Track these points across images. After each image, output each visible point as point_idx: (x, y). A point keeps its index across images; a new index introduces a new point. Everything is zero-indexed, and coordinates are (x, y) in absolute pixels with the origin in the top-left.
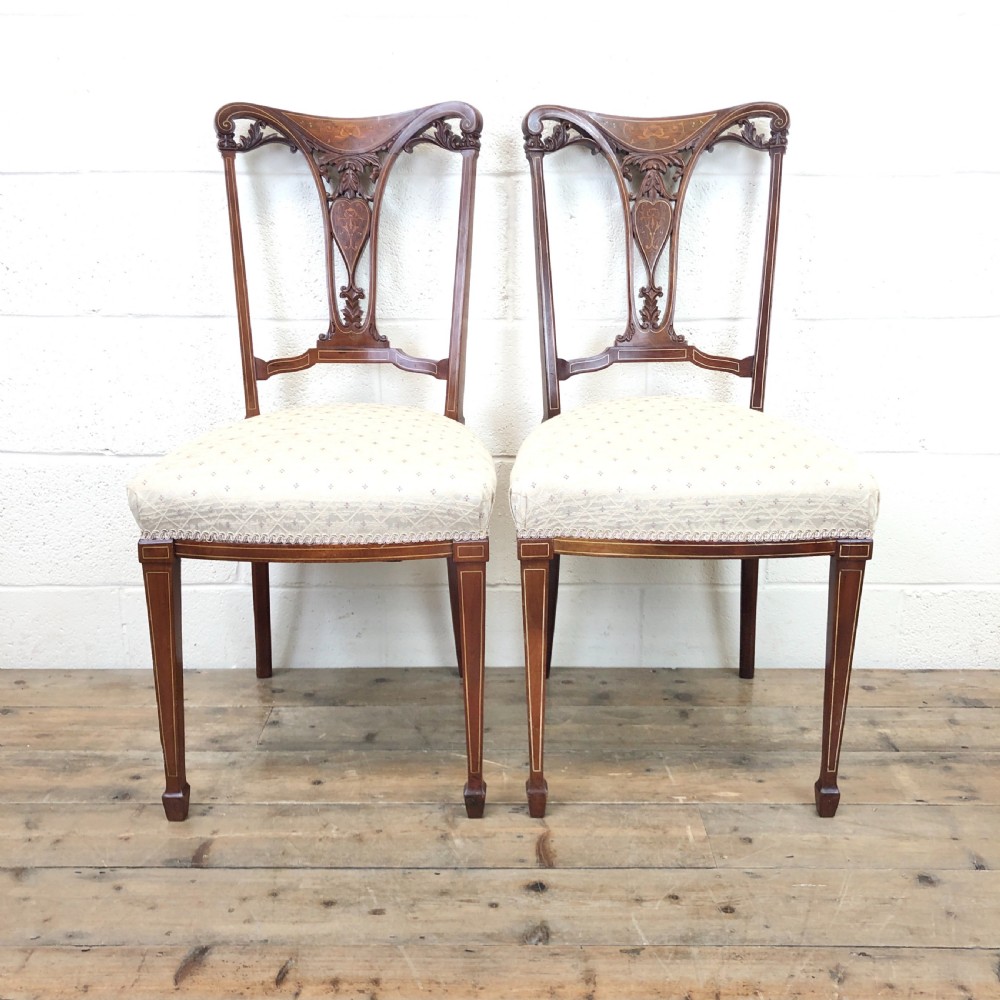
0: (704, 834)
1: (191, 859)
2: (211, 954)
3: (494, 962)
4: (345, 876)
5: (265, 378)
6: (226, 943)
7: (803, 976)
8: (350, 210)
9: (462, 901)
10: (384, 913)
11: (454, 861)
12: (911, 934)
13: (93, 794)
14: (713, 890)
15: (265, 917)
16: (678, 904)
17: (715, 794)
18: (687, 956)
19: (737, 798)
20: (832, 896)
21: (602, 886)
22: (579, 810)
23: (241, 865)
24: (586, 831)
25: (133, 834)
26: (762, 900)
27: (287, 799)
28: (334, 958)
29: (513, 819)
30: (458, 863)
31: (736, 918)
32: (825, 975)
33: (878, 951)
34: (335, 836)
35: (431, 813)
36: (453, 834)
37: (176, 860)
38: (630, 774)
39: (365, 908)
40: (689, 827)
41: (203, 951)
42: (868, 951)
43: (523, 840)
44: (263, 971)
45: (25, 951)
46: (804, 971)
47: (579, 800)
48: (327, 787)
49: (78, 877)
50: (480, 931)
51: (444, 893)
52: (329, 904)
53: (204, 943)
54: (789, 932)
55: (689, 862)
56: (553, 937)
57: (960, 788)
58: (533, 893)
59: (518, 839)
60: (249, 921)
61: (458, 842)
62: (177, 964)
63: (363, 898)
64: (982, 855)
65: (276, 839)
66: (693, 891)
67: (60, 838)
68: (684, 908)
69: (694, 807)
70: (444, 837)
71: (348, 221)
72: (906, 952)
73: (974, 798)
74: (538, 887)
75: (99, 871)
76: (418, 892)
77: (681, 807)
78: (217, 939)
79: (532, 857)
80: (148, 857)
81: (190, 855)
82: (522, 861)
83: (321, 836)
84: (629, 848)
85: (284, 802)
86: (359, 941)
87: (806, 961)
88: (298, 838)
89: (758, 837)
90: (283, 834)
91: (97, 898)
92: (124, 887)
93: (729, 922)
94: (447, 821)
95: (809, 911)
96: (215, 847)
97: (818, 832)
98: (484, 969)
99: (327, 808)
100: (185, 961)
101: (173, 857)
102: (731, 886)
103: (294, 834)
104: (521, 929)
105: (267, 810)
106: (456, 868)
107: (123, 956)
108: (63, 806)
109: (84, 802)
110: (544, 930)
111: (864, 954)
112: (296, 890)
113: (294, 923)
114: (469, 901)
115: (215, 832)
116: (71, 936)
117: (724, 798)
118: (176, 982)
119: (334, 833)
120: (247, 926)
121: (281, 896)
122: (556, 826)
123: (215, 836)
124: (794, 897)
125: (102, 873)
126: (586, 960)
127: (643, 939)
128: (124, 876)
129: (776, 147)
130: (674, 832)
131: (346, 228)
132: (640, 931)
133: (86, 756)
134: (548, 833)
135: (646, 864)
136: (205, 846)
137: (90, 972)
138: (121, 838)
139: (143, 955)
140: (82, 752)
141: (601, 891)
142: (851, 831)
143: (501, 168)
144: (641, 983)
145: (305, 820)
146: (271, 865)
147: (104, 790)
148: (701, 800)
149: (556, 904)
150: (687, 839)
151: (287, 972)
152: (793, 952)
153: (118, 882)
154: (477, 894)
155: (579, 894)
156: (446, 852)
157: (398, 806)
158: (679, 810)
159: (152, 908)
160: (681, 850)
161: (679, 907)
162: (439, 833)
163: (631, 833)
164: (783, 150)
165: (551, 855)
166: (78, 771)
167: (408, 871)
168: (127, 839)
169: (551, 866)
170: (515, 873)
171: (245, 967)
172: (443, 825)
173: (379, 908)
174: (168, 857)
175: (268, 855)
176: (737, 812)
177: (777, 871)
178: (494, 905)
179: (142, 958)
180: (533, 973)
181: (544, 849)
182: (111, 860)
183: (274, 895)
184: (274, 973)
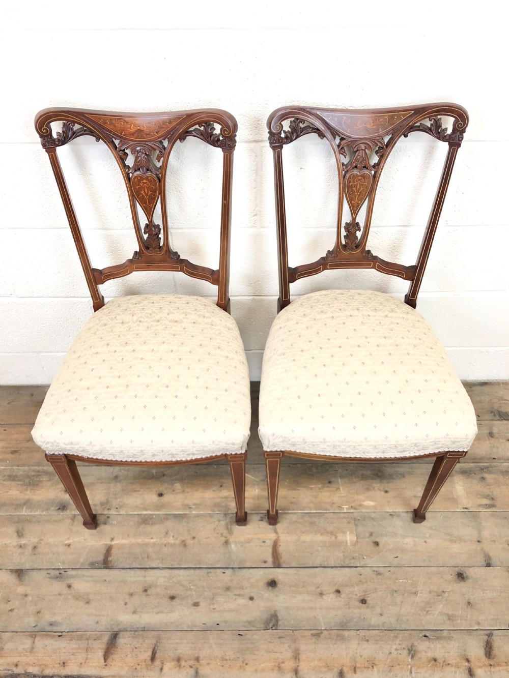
0: (355, 539)
1: (102, 562)
2: (119, 638)
3: (252, 643)
4: (179, 576)
5: (102, 283)
6: (125, 630)
7: (396, 653)
8: (145, 181)
9: (236, 595)
10: (199, 605)
11: (232, 563)
12: (449, 619)
13: (47, 505)
14: (357, 585)
15: (143, 609)
16: (340, 597)
17: (362, 503)
18: (342, 639)
19: (374, 507)
20: (414, 590)
21: (304, 582)
22: (294, 518)
23: (128, 567)
24: (297, 537)
25: (71, 541)
26: (380, 593)
27: (146, 510)
28: (177, 641)
29: (260, 526)
30: (234, 563)
31: (367, 608)
32: (405, 652)
33: (432, 633)
34: (172, 542)
35: (219, 521)
36: (231, 540)
37: (96, 562)
38: (320, 486)
39: (191, 602)
40: (348, 533)
41: (115, 636)
42: (427, 633)
43: (266, 544)
44: (144, 651)
45: (31, 636)
46: (396, 650)
47: (294, 510)
48: (165, 499)
49: (50, 578)
50: (245, 619)
51: (228, 589)
52: (172, 598)
53: (116, 629)
54: (391, 619)
55: (347, 562)
56: (280, 623)
57: (487, 497)
58: (270, 588)
59: (263, 544)
60: (134, 612)
61: (233, 546)
62: (104, 646)
63: (189, 593)
64: (491, 555)
65: (143, 544)
66: (347, 586)
67: (36, 545)
68: (343, 600)
69: (351, 515)
70: (227, 543)
71: (144, 188)
72: (445, 633)
73: (493, 506)
74: (273, 584)
75: (58, 572)
76: (215, 588)
77: (345, 515)
78: (121, 627)
79: (270, 559)
80: (82, 560)
81: (101, 558)
82: (265, 562)
83: (165, 542)
84: (318, 551)
85: (145, 512)
86: (188, 627)
87: (397, 642)
88: (154, 544)
89: (382, 541)
90: (147, 540)
91: (60, 594)
92: (72, 585)
93: (363, 611)
94: (227, 529)
95: (402, 602)
96: (114, 551)
97: (412, 537)
98: (248, 649)
99: (167, 517)
100: (107, 644)
101: (94, 560)
102: (366, 582)
103: (152, 541)
104: (265, 616)
105: (136, 519)
106: (233, 568)
107: (78, 640)
108: (34, 516)
109: (44, 513)
110: (276, 617)
111: (425, 636)
112: (156, 587)
113: (157, 613)
114: (239, 595)
115: (112, 539)
116: (51, 625)
117: (367, 507)
118: (105, 660)
119: (171, 540)
120: (134, 616)
121: (149, 592)
122: (282, 533)
123: (113, 543)
124: (396, 591)
125: (60, 575)
126: (295, 641)
127: (322, 624)
128: (72, 577)
129: (455, 142)
130: (340, 537)
131: (143, 192)
132: (321, 619)
133: (39, 471)
134: (278, 537)
135: (326, 564)
136: (109, 550)
137: (64, 652)
138: (66, 545)
139: (87, 639)
140: (37, 468)
141: (303, 587)
142: (428, 535)
143: (251, 138)
144: (320, 660)
145: (156, 528)
146: (143, 567)
147: (52, 502)
148: (356, 509)
149: (282, 598)
150: (347, 543)
151: (156, 653)
152: (391, 634)
153: (69, 582)
154: (243, 589)
155: (293, 589)
156: (227, 555)
157: (202, 515)
158: (344, 518)
159: (88, 603)
160: (343, 552)
161: (340, 599)
162: (223, 539)
163: (319, 538)
164: (459, 145)
165: (279, 557)
166: (37, 485)
167: (209, 570)
168: (69, 545)
169: (279, 567)
170: (261, 571)
171: (136, 648)
172: (225, 532)
173: (197, 601)
174: (91, 560)
175: (140, 558)
176: (373, 519)
177: (389, 569)
178: (251, 599)
179: (87, 642)
180: (270, 652)
181: (276, 553)
182: (64, 563)
183: (145, 591)
184: (150, 653)
